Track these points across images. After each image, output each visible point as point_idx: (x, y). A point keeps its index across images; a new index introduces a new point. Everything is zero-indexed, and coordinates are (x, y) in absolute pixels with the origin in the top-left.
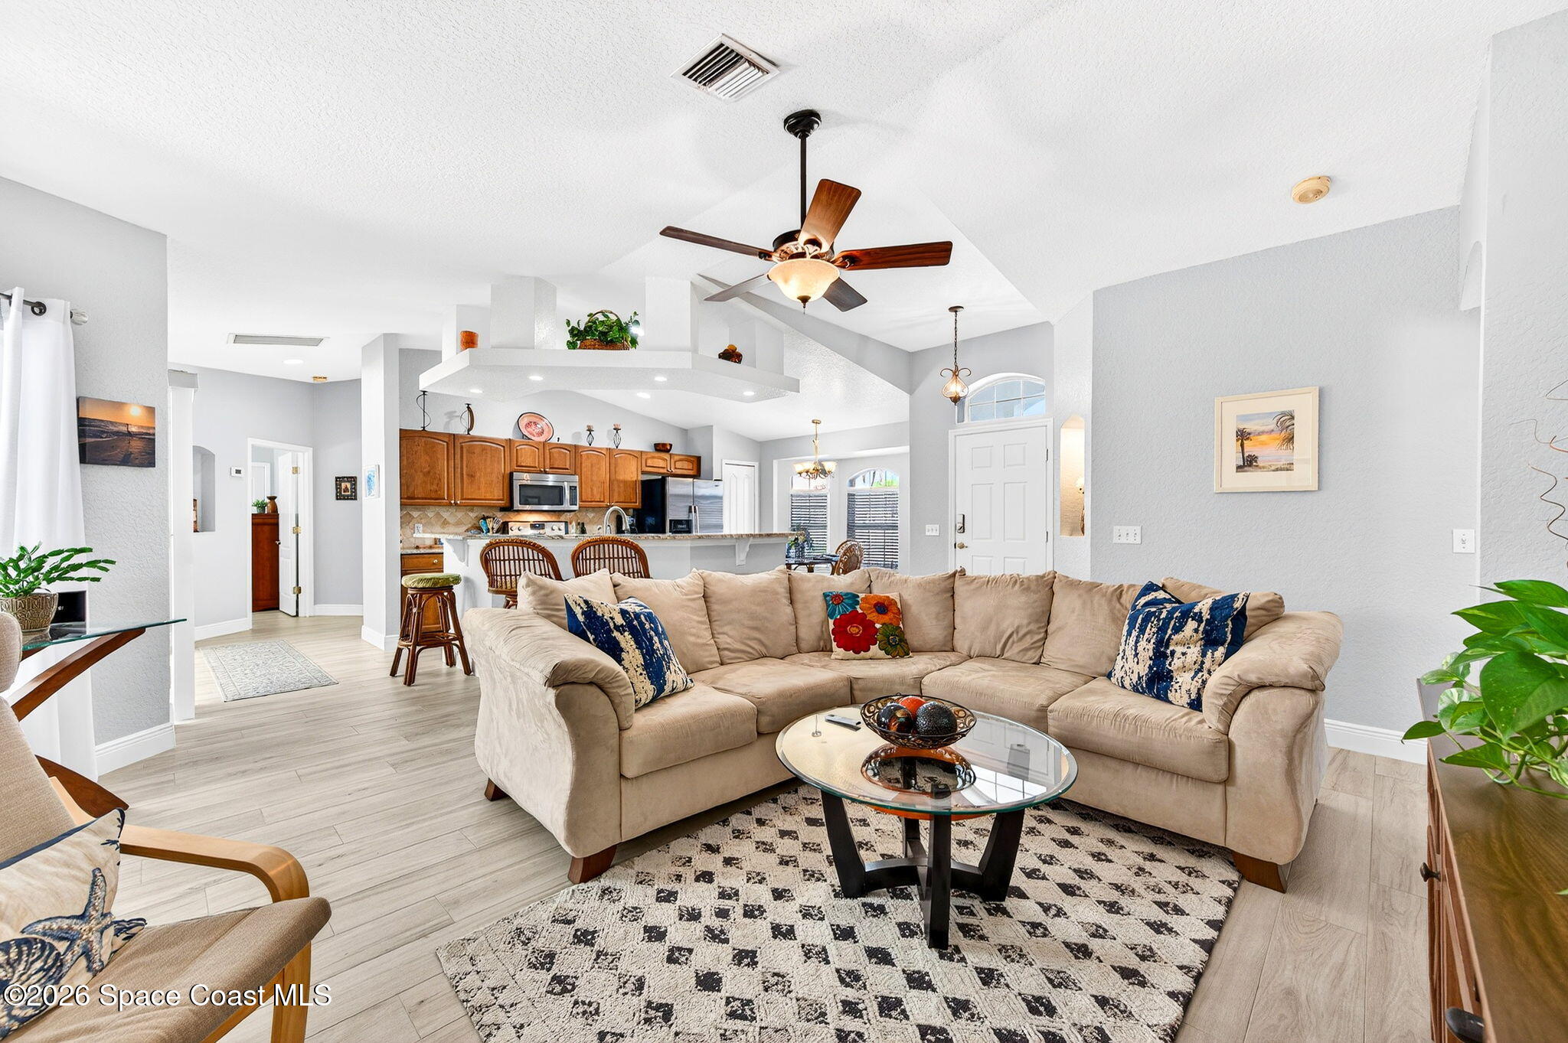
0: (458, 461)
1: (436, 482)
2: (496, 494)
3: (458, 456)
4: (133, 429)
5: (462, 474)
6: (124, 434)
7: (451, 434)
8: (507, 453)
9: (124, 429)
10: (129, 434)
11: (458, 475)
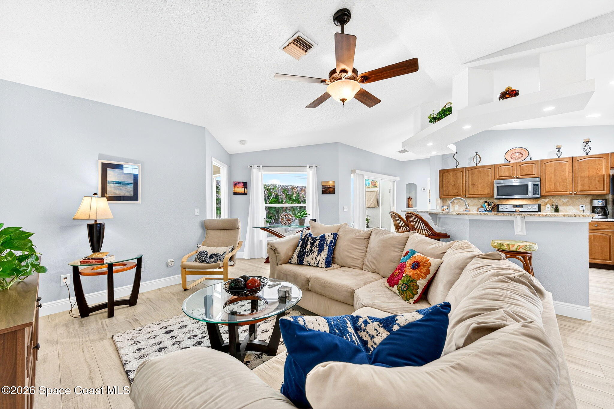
0: (467, 179)
1: (457, 188)
2: (486, 191)
3: (467, 176)
4: (331, 186)
5: (469, 184)
6: (328, 188)
7: (464, 168)
8: (493, 171)
9: (329, 187)
10: (330, 187)
11: (467, 184)
